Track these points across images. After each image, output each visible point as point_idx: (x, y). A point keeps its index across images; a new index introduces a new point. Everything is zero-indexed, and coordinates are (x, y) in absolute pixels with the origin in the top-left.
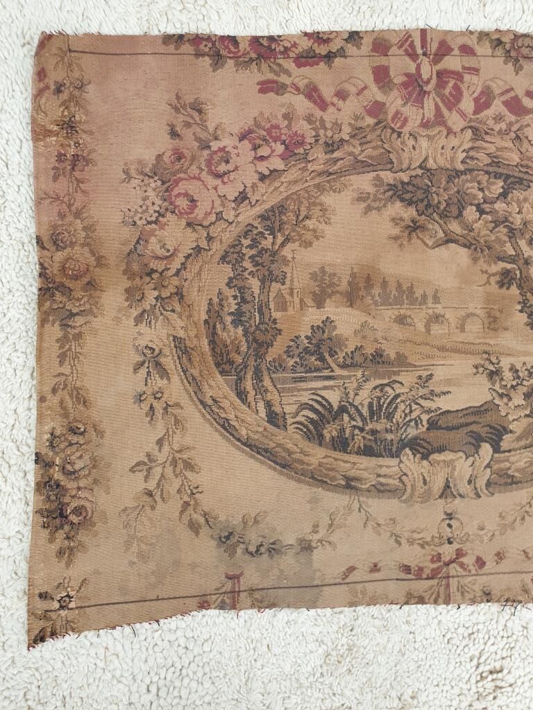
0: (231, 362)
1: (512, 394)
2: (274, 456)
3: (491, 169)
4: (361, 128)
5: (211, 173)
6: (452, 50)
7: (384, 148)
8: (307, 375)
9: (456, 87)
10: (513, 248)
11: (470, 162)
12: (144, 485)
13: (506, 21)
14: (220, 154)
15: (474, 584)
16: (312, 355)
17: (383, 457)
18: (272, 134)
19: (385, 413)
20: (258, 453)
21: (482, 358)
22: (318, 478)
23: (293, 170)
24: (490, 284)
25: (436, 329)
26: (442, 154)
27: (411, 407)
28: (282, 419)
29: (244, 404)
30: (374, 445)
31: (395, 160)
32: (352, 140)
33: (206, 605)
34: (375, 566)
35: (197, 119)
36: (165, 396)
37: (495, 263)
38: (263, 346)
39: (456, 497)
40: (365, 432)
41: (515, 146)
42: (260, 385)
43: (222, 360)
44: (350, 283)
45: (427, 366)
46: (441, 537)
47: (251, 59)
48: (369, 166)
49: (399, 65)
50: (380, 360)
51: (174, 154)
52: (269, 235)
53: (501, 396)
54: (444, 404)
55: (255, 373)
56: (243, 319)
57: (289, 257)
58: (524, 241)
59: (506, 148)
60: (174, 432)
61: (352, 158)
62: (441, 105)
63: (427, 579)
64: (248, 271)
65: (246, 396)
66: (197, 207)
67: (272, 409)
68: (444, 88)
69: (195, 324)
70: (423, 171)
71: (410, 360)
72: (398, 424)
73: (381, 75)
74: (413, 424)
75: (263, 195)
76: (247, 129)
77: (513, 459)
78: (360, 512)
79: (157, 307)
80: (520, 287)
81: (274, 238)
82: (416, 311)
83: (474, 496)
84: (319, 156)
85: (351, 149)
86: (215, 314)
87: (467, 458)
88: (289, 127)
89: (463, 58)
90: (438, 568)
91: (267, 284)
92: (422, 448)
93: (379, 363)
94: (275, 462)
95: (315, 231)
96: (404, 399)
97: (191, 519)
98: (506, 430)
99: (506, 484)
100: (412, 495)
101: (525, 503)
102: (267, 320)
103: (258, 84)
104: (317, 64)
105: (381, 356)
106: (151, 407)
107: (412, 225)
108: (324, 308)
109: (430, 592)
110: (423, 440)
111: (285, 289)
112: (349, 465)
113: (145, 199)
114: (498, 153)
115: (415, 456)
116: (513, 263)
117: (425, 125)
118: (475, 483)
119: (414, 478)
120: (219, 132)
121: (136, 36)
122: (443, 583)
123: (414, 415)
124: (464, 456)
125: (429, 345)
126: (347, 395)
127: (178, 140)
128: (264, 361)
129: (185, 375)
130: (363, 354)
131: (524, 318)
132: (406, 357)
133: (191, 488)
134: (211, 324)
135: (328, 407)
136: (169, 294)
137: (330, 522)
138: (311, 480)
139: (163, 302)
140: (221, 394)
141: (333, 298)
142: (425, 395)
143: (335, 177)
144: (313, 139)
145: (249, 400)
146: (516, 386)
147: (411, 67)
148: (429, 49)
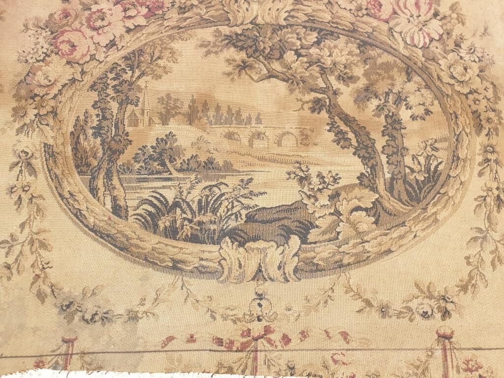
0: (88, 165)
1: (318, 195)
2: (114, 240)
3: (307, 24)
5: (89, 26)
7: (224, 10)
10: (324, 82)
11: (291, 20)
12: (4, 260)
14: (97, 14)
15: (279, 359)
16: (155, 161)
17: (206, 244)
18: (139, 1)
19: (211, 208)
20: (102, 237)
21: (295, 168)
22: (149, 260)
23: (152, 25)
24: (304, 109)
25: (257, 143)
26: (269, 14)
27: (233, 203)
28: (124, 211)
29: (95, 198)
30: (199, 234)
31: (231, 18)
32: (199, 5)
33: (41, 364)
34: (192, 337)
36: (32, 189)
37: (308, 93)
38: (116, 153)
39: (266, 280)
40: (193, 223)
41: (327, 8)
42: (110, 183)
43: (82, 163)
44: (190, 107)
45: (249, 171)
46: (251, 315)
48: (211, 23)
50: (211, 167)
51: (63, 13)
52: (129, 70)
54: (261, 202)
55: (106, 174)
56: (101, 132)
57: (143, 87)
58: (333, 77)
59: (320, 10)
60: (35, 218)
61: (199, 17)
63: (236, 351)
64: (110, 97)
65: (97, 192)
66: (76, 50)
67: (117, 203)
69: (63, 134)
70: (253, 26)
71: (235, 167)
72: (221, 217)
74: (233, 217)
75: (127, 43)
77: (317, 250)
78: (182, 289)
79: (36, 121)
80: (329, 112)
81: (133, 72)
82: (242, 129)
83: (283, 280)
84: (174, 16)
85: (199, 11)
86: (79, 128)
87: (278, 247)
90: (247, 342)
91: (124, 106)
92: (240, 238)
94: (115, 246)
95: (165, 68)
96: (227, 197)
97: (40, 289)
98: (313, 226)
99: (311, 271)
100: (228, 277)
101: (328, 289)
102: (120, 133)
105: (212, 163)
106: (20, 198)
107: (242, 65)
108: (168, 125)
109: (238, 363)
110: (241, 230)
111: (137, 110)
112: (176, 250)
113: (36, 44)
114: (313, 13)
115: (233, 243)
116: (323, 94)
118: (284, 269)
119: (231, 262)
122: (251, 356)
123: (235, 210)
124: (275, 246)
125: (251, 156)
126: (181, 193)
127: (67, 4)
128: (115, 165)
129: (50, 173)
130: (198, 162)
131: (331, 136)
132: (232, 165)
133: (43, 263)
134: (76, 135)
135: (165, 203)
136: (46, 113)
137: (156, 297)
138: (144, 262)
139: (40, 118)
140: (77, 190)
141: (176, 118)
142: (245, 194)
143: (184, 30)
144: (171, 4)
145: (99, 195)
146: (322, 189)
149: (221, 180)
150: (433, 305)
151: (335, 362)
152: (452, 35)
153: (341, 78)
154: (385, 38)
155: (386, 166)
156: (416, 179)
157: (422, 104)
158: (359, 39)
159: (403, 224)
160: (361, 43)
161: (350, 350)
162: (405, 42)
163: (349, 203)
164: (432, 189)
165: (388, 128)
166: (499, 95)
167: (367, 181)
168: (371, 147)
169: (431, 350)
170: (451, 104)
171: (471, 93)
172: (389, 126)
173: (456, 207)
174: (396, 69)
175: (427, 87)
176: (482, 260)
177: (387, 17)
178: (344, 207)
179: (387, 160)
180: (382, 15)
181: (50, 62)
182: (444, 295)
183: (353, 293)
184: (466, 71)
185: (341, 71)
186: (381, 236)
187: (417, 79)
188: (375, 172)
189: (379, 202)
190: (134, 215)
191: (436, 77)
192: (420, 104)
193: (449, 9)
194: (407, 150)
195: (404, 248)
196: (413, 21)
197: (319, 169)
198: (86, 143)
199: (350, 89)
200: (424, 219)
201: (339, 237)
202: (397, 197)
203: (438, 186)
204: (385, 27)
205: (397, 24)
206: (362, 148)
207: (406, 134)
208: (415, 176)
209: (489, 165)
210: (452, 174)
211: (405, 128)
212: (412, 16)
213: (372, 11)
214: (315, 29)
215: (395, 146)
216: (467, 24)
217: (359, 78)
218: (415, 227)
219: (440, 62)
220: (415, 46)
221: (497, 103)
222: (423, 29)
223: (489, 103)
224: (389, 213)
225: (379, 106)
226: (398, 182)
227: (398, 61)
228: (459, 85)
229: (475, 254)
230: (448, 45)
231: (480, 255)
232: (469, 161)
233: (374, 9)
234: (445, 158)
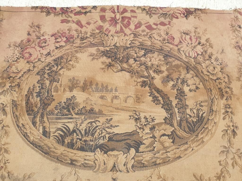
0: (33, 111)
1: (145, 128)
2: (42, 149)
3: (140, 47)
4: (94, 33)
5: (39, 46)
6: (128, 11)
7: (102, 40)
8: (62, 117)
10: (147, 73)
11: (132, 44)
14: (43, 41)
16: (65, 109)
17: (88, 152)
18: (63, 35)
19: (91, 133)
20: (36, 147)
21: (133, 113)
22: (59, 159)
23: (68, 46)
24: (137, 86)
25: (115, 101)
26: (122, 42)
27: (102, 131)
28: (48, 134)
29: (34, 127)
30: (85, 146)
31: (105, 43)
32: (90, 37)
35: (38, 30)
36: (4, 122)
37: (140, 78)
38: (47, 105)
39: (118, 171)
40: (82, 141)
41: (149, 39)
42: (43, 120)
43: (30, 110)
44: (84, 84)
45: (110, 115)
47: (60, 13)
48: (95, 45)
49: (109, 15)
50: (92, 112)
51: (27, 40)
52: (56, 66)
53: (140, 128)
54: (116, 131)
55: (41, 115)
56: (40, 95)
57: (62, 74)
58: (151, 71)
59: (146, 40)
60: (4, 137)
61: (89, 42)
62: (123, 26)
64: (46, 78)
65: (36, 124)
66: (32, 56)
67: (45, 130)
68: (124, 21)
69: (22, 96)
70: (114, 47)
71: (104, 113)
72: (96, 138)
73: (103, 18)
74: (102, 138)
75: (56, 53)
76: (54, 33)
77: (144, 156)
78: (75, 175)
79: (9, 89)
80: (149, 87)
81: (57, 67)
82: (108, 94)
83: (126, 172)
84: (78, 42)
85: (90, 40)
86: (30, 92)
87: (124, 154)
88: (69, 33)
89: (131, 13)
91: (52, 82)
92: (105, 149)
93: (91, 113)
94: (43, 152)
95: (72, 65)
96: (99, 128)
97: (2, 174)
98: (142, 143)
99: (141, 167)
100: (98, 169)
101: (149, 176)
102: (49, 95)
103: (61, 20)
104: (81, 15)
105: (93, 110)
107: (109, 64)
108: (73, 92)
110: (106, 145)
111: (58, 85)
112: (73, 154)
114: (143, 42)
116: (147, 79)
117: (117, 32)
118: (127, 166)
119: (100, 162)
120: (44, 34)
121: (23, 7)
123: (103, 135)
124: (123, 153)
125: (112, 107)
126: (77, 125)
127: (30, 36)
128: (46, 111)
129: (13, 114)
130: (86, 110)
131: (151, 98)
132: (102, 111)
133: (5, 160)
134: (28, 96)
135: (68, 130)
136: (14, 85)
137: (61, 179)
138: (57, 160)
139: (12, 88)
140: (26, 123)
141: (77, 88)
142: (108, 126)
143: (82, 48)
144: (77, 36)
145: (37, 125)
146: (147, 125)
147: (113, 16)
148: (120, 10)
149: (97, 119)
152: (207, 53)
153: (155, 71)
154: (176, 53)
155: (177, 114)
156: (192, 120)
157: (194, 84)
158: (164, 53)
159: (186, 143)
160: (165, 55)
162: (186, 55)
163: (160, 132)
164: (200, 126)
165: (178, 95)
166: (231, 80)
167: (168, 121)
168: (170, 104)
170: (208, 84)
171: (217, 79)
172: (178, 94)
173: (212, 135)
174: (181, 68)
175: (197, 76)
176: (227, 163)
177: (177, 44)
178: (157, 134)
179: (178, 111)
180: (175, 43)
181: (19, 62)
183: (161, 179)
184: (215, 69)
185: (155, 68)
186: (175, 149)
187: (191, 72)
188: (172, 117)
189: (174, 132)
190: (53, 136)
191: (201, 71)
192: (193, 84)
193: (205, 41)
194: (188, 106)
195: (187, 156)
196: (189, 46)
197: (145, 114)
198: (32, 100)
199: (160, 76)
200: (197, 141)
201: (155, 149)
202: (183, 129)
203: (203, 124)
204: (176, 48)
205: (182, 47)
206: (165, 105)
207: (187, 98)
208: (192, 119)
209: (228, 114)
210: (210, 118)
211: (186, 96)
212: (188, 44)
213: (170, 41)
214: (143, 49)
215: (182, 104)
216: (214, 48)
217: (164, 72)
218: (192, 145)
219: (202, 64)
220: (190, 57)
221: (230, 84)
222: (194, 49)
223: (226, 84)
224: (179, 137)
225: (173, 85)
226: (184, 122)
227: (183, 64)
228: (211, 76)
229: (223, 160)
230: (206, 57)
231: (226, 160)
232: (218, 112)
233: (171, 40)
234: (206, 110)
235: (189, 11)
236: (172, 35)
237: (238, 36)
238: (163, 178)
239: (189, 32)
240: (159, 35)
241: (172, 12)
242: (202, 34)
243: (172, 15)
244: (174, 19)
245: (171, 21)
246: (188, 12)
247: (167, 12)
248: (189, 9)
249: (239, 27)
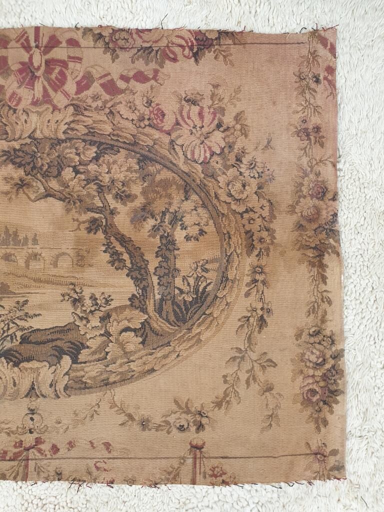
1: (90, 317)
3: (87, 138)
6: (61, 43)
7: (2, 122)
9: (62, 73)
10: (101, 201)
11: (70, 133)
13: (109, 18)
15: (49, 466)
21: (69, 289)
24: (80, 230)
25: (34, 265)
26: (48, 126)
27: (9, 325)
31: (9, 132)
37: (85, 213)
39: (39, 397)
41: (108, 118)
45: (24, 293)
46: (24, 428)
49: (15, 56)
53: (81, 318)
54: (36, 324)
58: (110, 196)
59: (101, 121)
62: (48, 87)
63: (9, 460)
68: (51, 73)
70: (31, 140)
71: (11, 289)
73: (2, 65)
74: (9, 338)
77: (86, 369)
80: (105, 232)
82: (19, 250)
83: (55, 397)
87: (50, 367)
89: (69, 49)
90: (19, 452)
92: (15, 358)
96: (4, 318)
98: (84, 346)
99: (80, 389)
100: (4, 394)
101: (94, 404)
107: (20, 183)
109: (10, 471)
110: (16, 351)
114: (94, 125)
116: (100, 213)
117: (35, 103)
118: (55, 387)
119: (7, 380)
122: (23, 464)
123: (10, 332)
124: (48, 365)
125: (27, 277)
131: (107, 257)
132: (8, 287)
142: (20, 316)
146: (94, 311)
147: (25, 57)
148: (41, 42)
150: (189, 419)
151: (98, 468)
152: (234, 149)
153: (118, 197)
154: (165, 152)
155: (156, 287)
156: (184, 300)
157: (197, 224)
158: (139, 153)
159: (168, 344)
160: (141, 158)
161: (110, 458)
162: (186, 157)
163: (119, 325)
164: (198, 310)
165: (162, 249)
166: (275, 213)
167: (137, 303)
168: (144, 268)
169: (184, 458)
170: (225, 223)
171: (247, 211)
172: (163, 247)
173: (219, 328)
174: (174, 187)
175: (204, 206)
176: (238, 378)
177: (170, 128)
178: (114, 328)
179: (158, 281)
180: (164, 126)
182: (199, 410)
183: (116, 409)
184: (244, 189)
185: (119, 189)
186: (146, 355)
187: (194, 197)
188: (146, 293)
189: (148, 322)
191: (213, 195)
193: (233, 119)
194: (179, 271)
195: (167, 366)
196: (195, 132)
197: (92, 290)
199: (127, 208)
200: (189, 340)
201: (108, 357)
202: (165, 317)
203: (204, 307)
204: (166, 139)
205: (180, 136)
206: (135, 270)
207: (179, 255)
208: (184, 298)
209: (256, 285)
210: (220, 295)
211: (178, 249)
212: (195, 127)
213: (155, 121)
215: (167, 267)
216: (251, 135)
217: (136, 197)
218: (179, 347)
219: (219, 178)
220: (196, 162)
221: (271, 222)
222: (205, 142)
223: (264, 222)
224: (156, 334)
225: (154, 226)
226: (167, 303)
227: (177, 178)
228: (235, 204)
229: (231, 373)
230: (229, 160)
231: (237, 374)
232: (237, 282)
233: (156, 119)
234: (214, 279)
235: (204, 39)
236: (160, 107)
237: (309, 104)
238: (120, 407)
239: (199, 98)
240: (130, 107)
241: (163, 43)
242: (229, 101)
243: (164, 51)
244: (167, 62)
245: (160, 69)
246: (202, 43)
247: (153, 42)
248: (205, 34)
249: (314, 79)
